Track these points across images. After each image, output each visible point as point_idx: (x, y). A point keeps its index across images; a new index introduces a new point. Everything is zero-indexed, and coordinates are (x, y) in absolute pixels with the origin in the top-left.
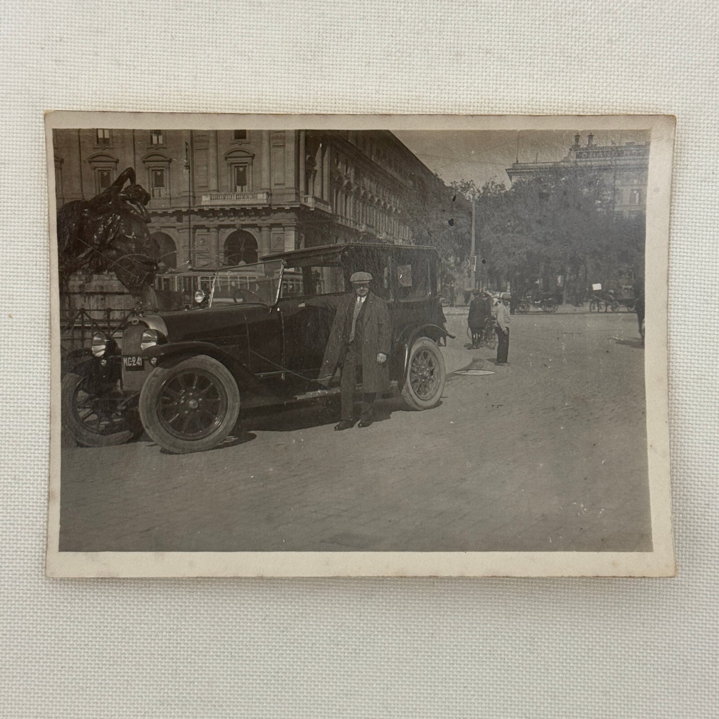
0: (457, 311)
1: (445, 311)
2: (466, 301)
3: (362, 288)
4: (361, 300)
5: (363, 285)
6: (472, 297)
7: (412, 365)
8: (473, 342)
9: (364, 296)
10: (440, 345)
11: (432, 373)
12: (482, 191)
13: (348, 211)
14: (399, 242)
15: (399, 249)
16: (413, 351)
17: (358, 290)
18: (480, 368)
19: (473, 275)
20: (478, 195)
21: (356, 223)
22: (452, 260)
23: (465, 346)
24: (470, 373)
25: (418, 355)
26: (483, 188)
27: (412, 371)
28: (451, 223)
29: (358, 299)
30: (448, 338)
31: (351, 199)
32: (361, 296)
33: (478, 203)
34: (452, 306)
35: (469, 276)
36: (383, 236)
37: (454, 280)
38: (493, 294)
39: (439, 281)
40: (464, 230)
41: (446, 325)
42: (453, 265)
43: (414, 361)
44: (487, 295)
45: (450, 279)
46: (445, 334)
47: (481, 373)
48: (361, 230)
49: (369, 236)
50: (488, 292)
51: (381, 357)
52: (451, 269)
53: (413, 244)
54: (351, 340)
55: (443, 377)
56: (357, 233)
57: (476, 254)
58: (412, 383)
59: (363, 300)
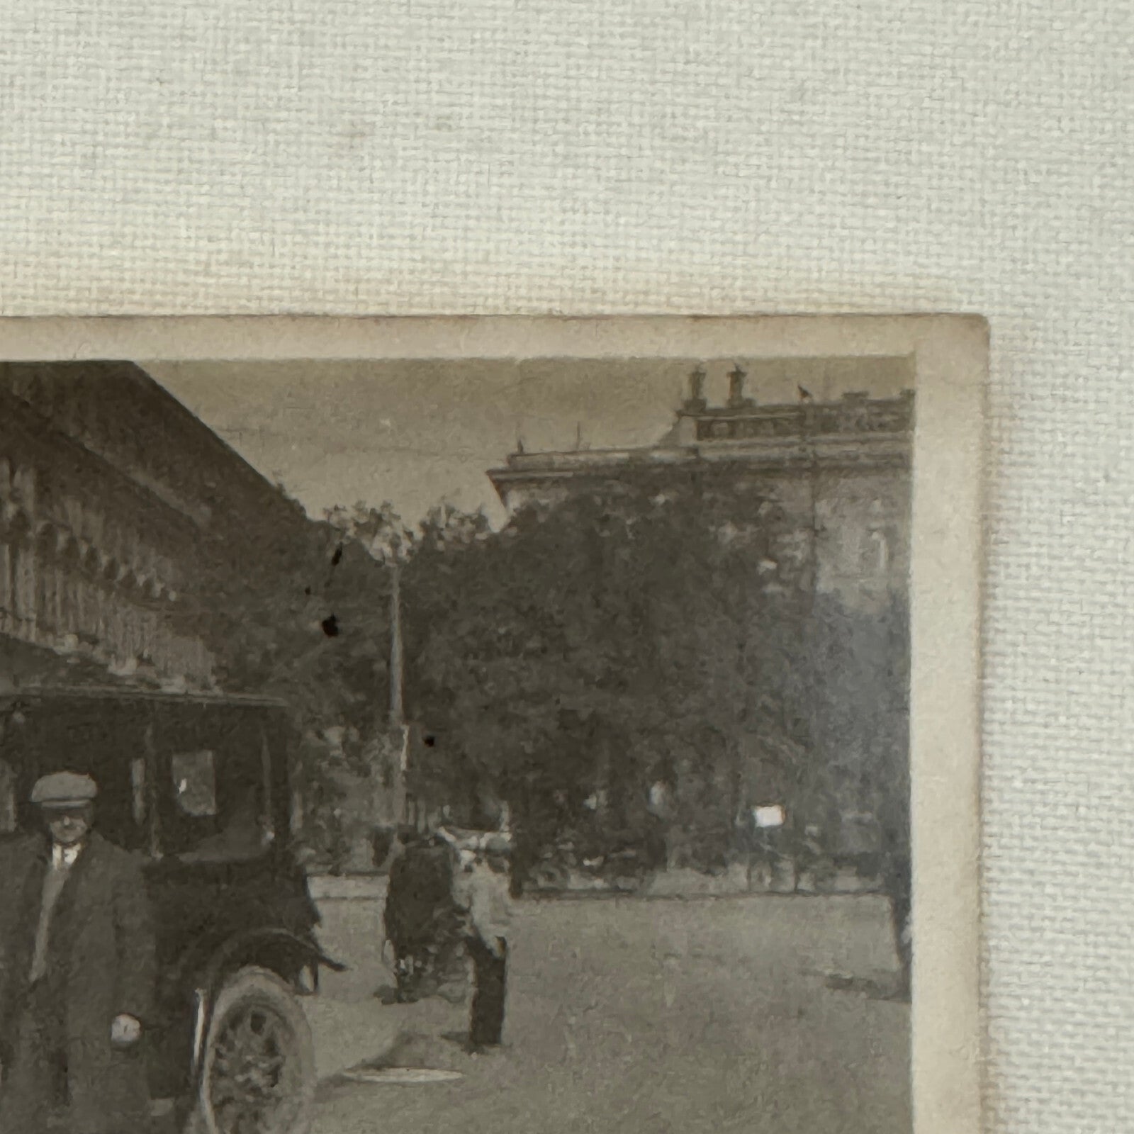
0: (351, 887)
1: (316, 887)
2: (379, 859)
3: (67, 821)
4: (64, 856)
5: (70, 812)
6: (397, 847)
7: (219, 1055)
8: (399, 981)
9: (74, 843)
10: (301, 991)
11: (275, 1074)
12: (419, 535)
13: (21, 593)
14: (175, 685)
15: (173, 704)
16: (221, 1009)
17: (55, 827)
18: (420, 1064)
19: (399, 779)
20: (406, 545)
21: (46, 628)
22: (334, 735)
23: (376, 994)
24: (392, 1076)
25: (234, 1020)
26: (423, 526)
27: (218, 1073)
28: (330, 627)
29: (57, 853)
30: (323, 970)
31: (28, 561)
32: (66, 845)
33: (407, 569)
34: (335, 873)
35: (388, 783)
36: (126, 668)
37: (342, 795)
38: (459, 837)
39: (297, 797)
40: (370, 648)
41: (317, 931)
42: (337, 753)
43: (222, 1038)
44: (440, 841)
45: (329, 793)
46: (316, 958)
47: (422, 1076)
48: (60, 650)
49: (86, 669)
50: (443, 832)
51: (126, 1028)
52: (335, 762)
53: (217, 691)
54: (34, 976)
55: (308, 1091)
56: (50, 659)
57: (408, 717)
58: (218, 1108)
59: (72, 855)
